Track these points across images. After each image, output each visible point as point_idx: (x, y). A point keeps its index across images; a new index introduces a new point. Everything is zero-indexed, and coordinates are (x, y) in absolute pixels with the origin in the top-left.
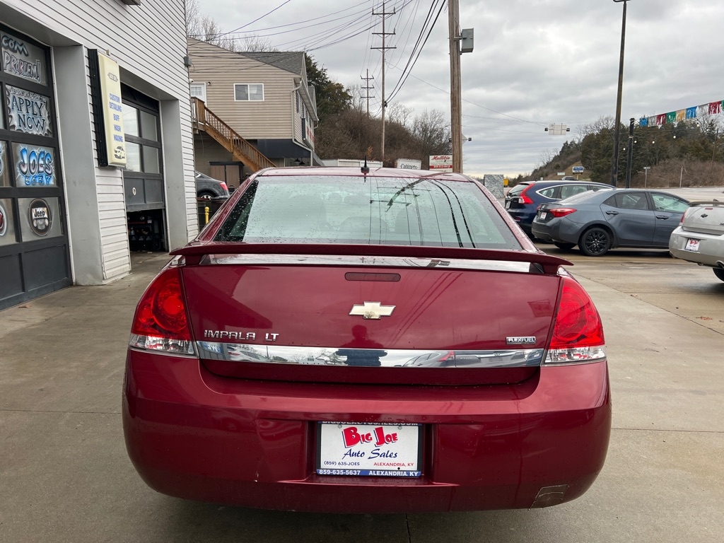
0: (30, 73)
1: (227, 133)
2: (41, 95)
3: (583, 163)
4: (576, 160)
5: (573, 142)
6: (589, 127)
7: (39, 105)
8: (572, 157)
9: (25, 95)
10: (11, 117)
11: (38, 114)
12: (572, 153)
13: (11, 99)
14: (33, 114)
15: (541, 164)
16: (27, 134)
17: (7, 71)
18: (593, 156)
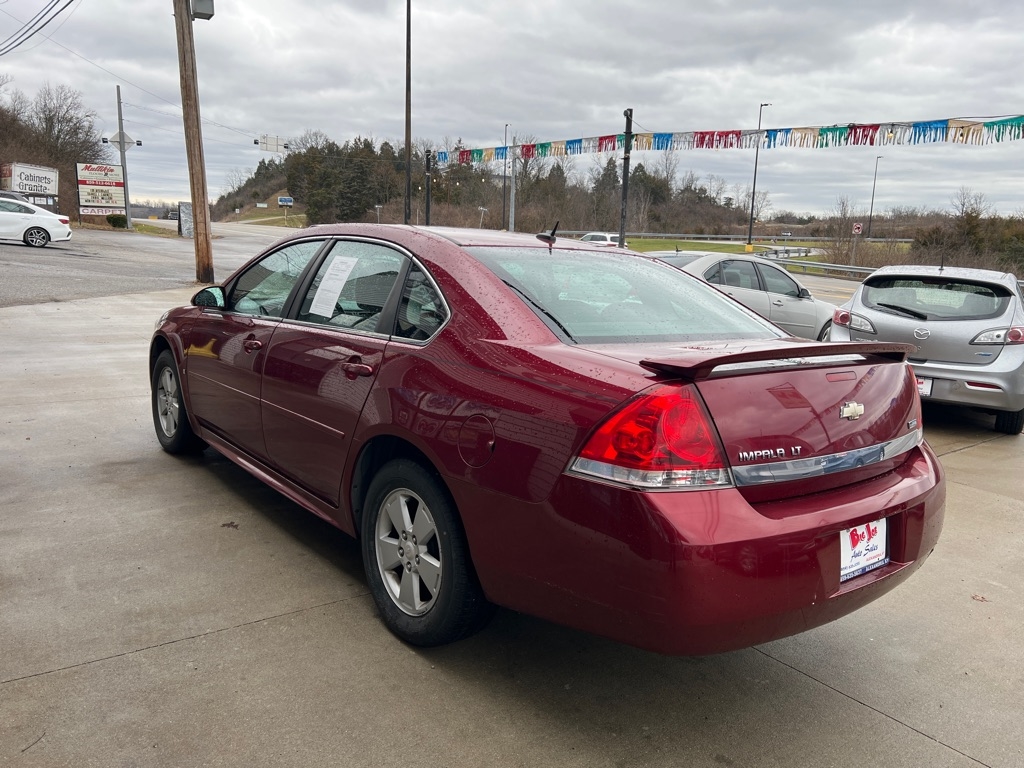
3: (292, 192)
4: (280, 187)
5: (272, 161)
6: (293, 143)
8: (274, 182)
12: (272, 176)
15: (230, 190)
18: (305, 184)
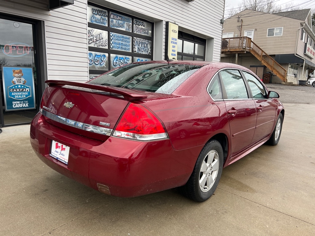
0: (144, 32)
1: (260, 52)
2: (148, 40)
7: (147, 44)
9: (142, 40)
10: (135, 48)
11: (146, 47)
13: (136, 42)
14: (144, 47)
16: (141, 54)
17: (135, 33)
